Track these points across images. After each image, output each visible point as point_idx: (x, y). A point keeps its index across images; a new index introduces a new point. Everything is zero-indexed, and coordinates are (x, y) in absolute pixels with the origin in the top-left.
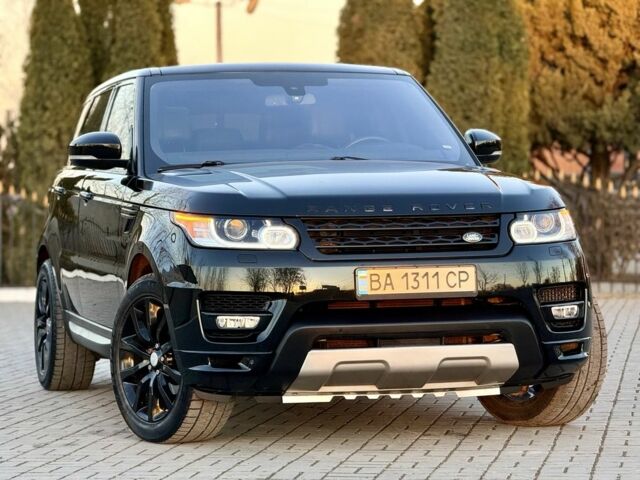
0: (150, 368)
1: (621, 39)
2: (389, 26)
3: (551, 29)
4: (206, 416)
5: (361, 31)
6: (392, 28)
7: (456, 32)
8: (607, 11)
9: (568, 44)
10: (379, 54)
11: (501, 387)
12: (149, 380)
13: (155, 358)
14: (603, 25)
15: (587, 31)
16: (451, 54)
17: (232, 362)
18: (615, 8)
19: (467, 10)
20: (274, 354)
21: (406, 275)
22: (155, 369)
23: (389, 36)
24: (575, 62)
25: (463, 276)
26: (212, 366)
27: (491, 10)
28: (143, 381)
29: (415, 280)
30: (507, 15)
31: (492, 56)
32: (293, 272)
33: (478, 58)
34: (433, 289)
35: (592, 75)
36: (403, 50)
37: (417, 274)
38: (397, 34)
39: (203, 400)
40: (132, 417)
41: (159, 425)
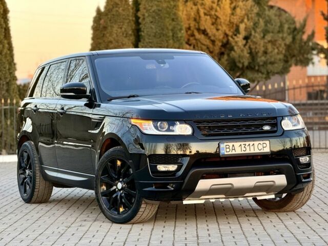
0: (117, 190)
1: (222, 31)
2: (119, 25)
3: (187, 26)
4: (148, 211)
5: (105, 28)
6: (120, 26)
7: (151, 28)
8: (215, 17)
9: (196, 33)
10: (114, 39)
11: (275, 194)
12: (117, 196)
13: (120, 186)
14: (213, 24)
15: (206, 27)
16: (149, 39)
17: (165, 186)
18: (220, 16)
19: (157, 18)
20: (184, 181)
21: (241, 145)
22: (120, 190)
23: (119, 30)
24: (200, 42)
25: (265, 145)
26: (155, 187)
27: (168, 18)
28: (114, 196)
29: (245, 147)
30: (175, 20)
31: (170, 40)
32: (187, 145)
33: (163, 41)
34: (252, 151)
35: (208, 48)
36: (126, 37)
37: (245, 145)
38: (123, 29)
39: (146, 203)
40: (108, 213)
41: (124, 216)
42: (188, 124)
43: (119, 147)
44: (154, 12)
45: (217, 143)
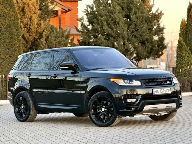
0: (101, 111)
1: (32, 36)
11: (168, 112)
12: (102, 114)
13: (103, 109)
16: (5, 40)
17: (130, 109)
20: (139, 107)
21: (160, 90)
22: (103, 112)
25: (169, 90)
26: (126, 109)
27: (14, 29)
28: (100, 114)
29: (162, 91)
39: (119, 117)
40: (97, 122)
41: (107, 123)
42: (139, 81)
43: (103, 92)
44: (7, 26)
45: (151, 89)
